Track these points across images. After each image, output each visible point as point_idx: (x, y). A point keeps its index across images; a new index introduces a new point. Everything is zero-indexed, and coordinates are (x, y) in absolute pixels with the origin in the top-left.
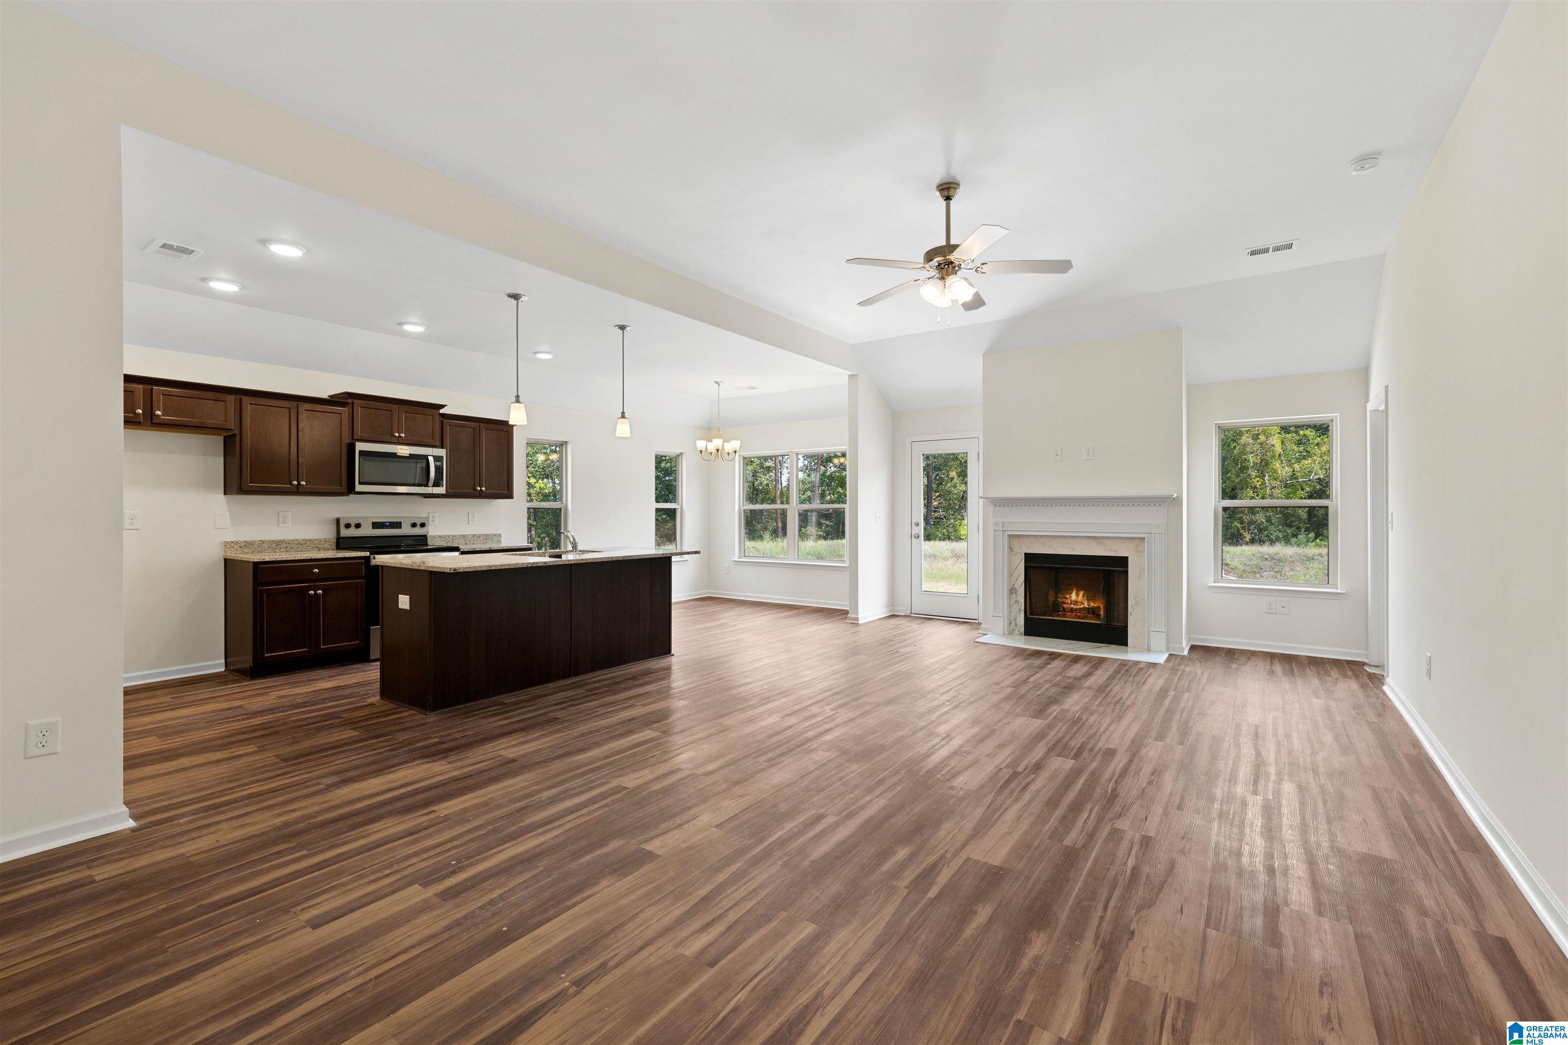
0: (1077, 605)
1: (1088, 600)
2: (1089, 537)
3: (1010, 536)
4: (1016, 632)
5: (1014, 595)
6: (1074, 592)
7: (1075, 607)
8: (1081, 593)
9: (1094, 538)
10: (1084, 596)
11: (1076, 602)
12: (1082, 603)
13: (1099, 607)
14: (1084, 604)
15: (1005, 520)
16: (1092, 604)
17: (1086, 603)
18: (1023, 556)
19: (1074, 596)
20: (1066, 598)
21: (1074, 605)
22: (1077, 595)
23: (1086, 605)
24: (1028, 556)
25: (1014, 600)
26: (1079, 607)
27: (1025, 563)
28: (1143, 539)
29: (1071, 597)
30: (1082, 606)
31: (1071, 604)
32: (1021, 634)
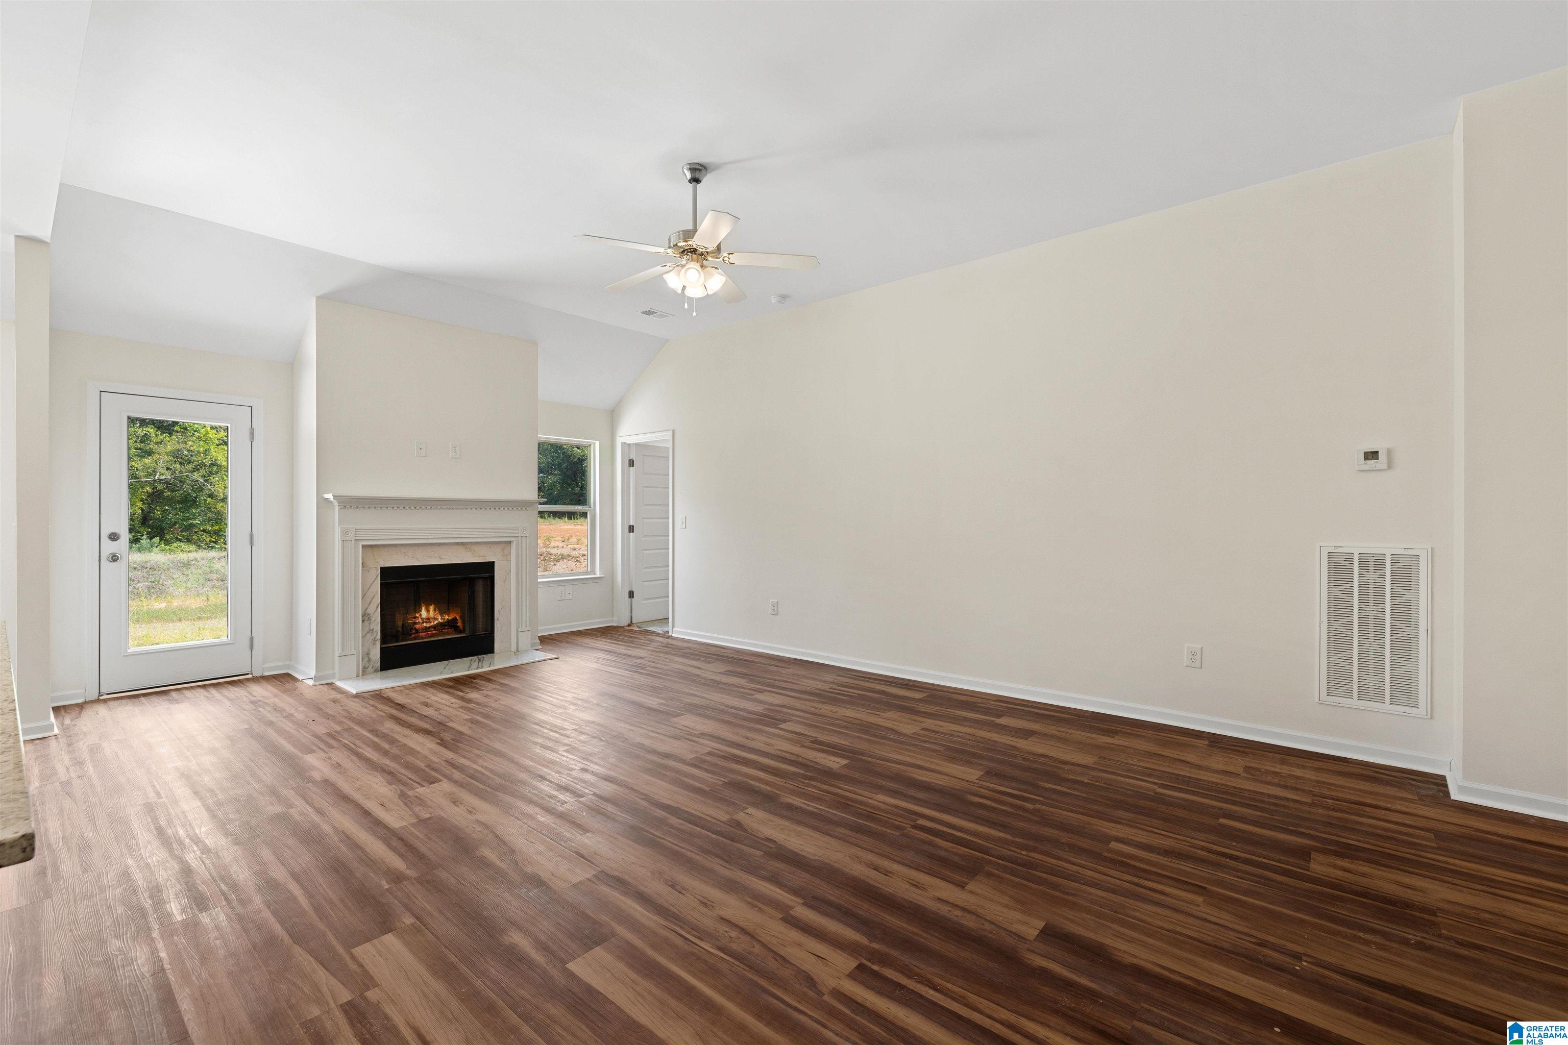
0: (430, 622)
1: (441, 613)
2: (457, 544)
3: (364, 546)
4: (370, 670)
5: (366, 623)
6: (423, 609)
7: (428, 625)
8: (432, 608)
9: (462, 544)
10: (435, 610)
11: (428, 620)
12: (435, 619)
13: (455, 619)
14: (437, 619)
15: (358, 527)
16: (447, 617)
17: (440, 618)
18: (379, 571)
19: (424, 613)
20: (415, 618)
21: (427, 622)
22: (428, 611)
23: (440, 620)
24: (384, 570)
25: (367, 629)
26: (432, 624)
27: (381, 580)
28: (510, 542)
29: (421, 615)
30: (436, 622)
31: (423, 623)
32: (376, 671)
